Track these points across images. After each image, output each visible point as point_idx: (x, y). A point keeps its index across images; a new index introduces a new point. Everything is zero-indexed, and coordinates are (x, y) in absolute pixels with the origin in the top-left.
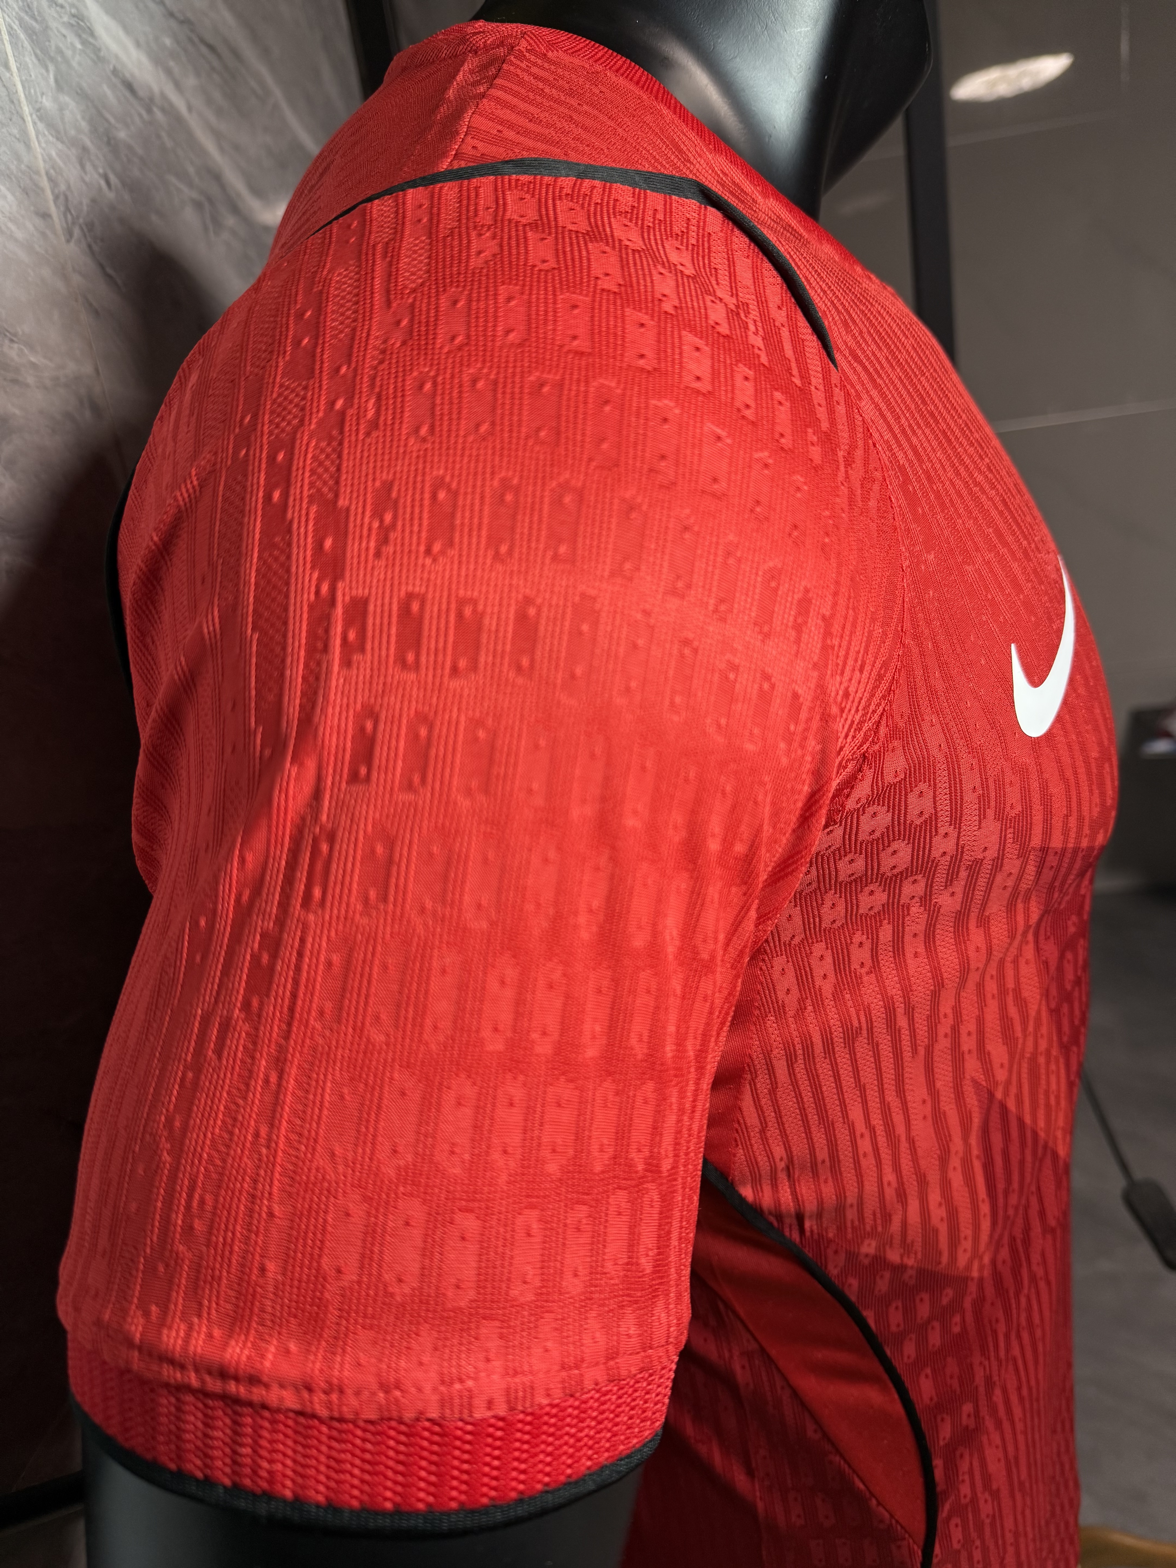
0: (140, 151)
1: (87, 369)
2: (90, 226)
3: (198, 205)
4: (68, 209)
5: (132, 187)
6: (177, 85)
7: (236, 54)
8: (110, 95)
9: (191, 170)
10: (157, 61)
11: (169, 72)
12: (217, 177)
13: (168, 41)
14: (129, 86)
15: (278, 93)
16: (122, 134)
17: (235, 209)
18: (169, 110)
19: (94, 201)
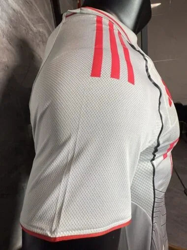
0: (15, 21)
1: (7, 60)
2: (7, 35)
3: (25, 30)
4: (3, 33)
5: (14, 27)
6: (22, 9)
7: (32, 3)
8: (11, 12)
9: (24, 24)
10: (19, 5)
11: (21, 7)
12: (29, 25)
13: (20, 2)
14: (14, 10)
15: (38, 10)
16: (13, 19)
17: (31, 30)
18: (21, 14)
19: (8, 31)
